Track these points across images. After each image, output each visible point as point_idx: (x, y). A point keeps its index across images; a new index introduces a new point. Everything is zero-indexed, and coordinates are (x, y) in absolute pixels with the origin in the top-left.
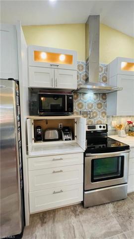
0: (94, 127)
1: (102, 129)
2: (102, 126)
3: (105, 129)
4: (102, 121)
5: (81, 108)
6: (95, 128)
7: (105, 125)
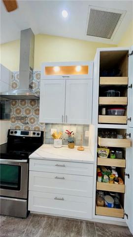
0: (27, 133)
1: (36, 136)
2: (36, 132)
3: (40, 136)
4: (41, 128)
5: (18, 114)
6: (28, 135)
7: (40, 133)
